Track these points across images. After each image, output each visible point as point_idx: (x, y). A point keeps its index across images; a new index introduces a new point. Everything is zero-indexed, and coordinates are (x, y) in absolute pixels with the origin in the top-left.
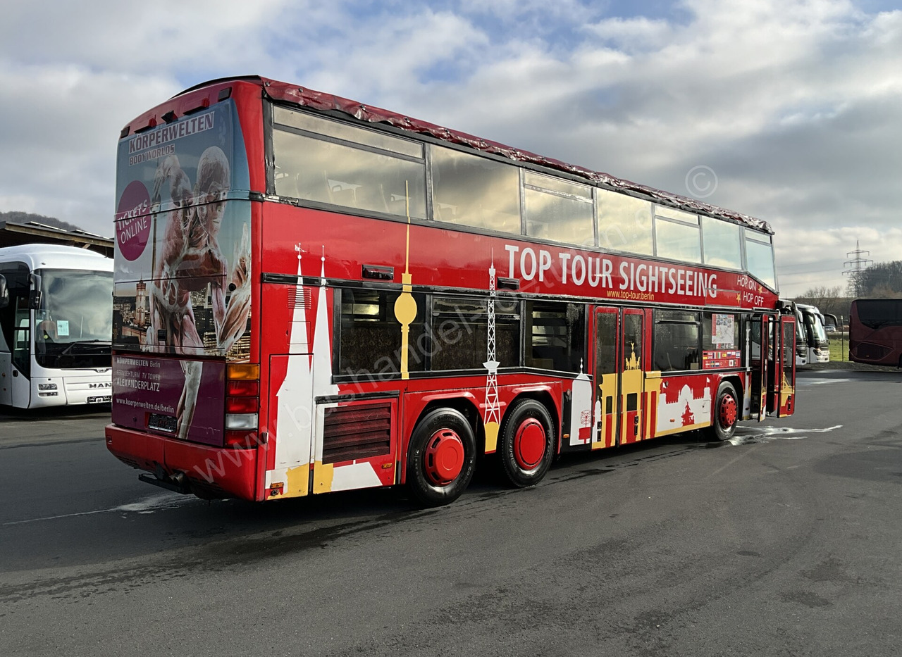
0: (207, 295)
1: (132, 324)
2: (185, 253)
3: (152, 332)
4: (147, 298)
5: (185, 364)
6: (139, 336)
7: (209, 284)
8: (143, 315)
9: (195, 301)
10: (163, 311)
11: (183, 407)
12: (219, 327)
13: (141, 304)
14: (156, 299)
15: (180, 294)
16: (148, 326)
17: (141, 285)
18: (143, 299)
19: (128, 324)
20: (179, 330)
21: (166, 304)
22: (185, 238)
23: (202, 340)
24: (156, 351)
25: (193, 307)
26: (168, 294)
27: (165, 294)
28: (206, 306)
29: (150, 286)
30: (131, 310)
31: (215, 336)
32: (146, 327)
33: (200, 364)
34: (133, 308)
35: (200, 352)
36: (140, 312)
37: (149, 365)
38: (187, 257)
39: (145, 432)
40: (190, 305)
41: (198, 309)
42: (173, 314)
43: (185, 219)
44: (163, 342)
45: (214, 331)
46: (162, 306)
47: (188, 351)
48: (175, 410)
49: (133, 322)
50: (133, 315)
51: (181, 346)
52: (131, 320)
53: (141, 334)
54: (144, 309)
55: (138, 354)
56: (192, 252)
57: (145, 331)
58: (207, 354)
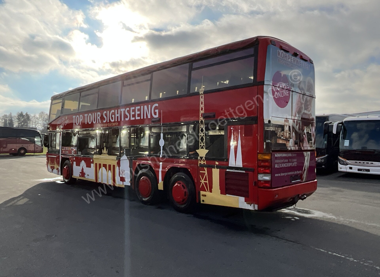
0: (310, 128)
1: (282, 138)
2: (303, 112)
3: (292, 141)
4: (289, 127)
5: (305, 153)
6: (286, 143)
7: (310, 125)
8: (288, 134)
9: (307, 130)
10: (296, 133)
11: (305, 170)
12: (313, 139)
13: (287, 128)
14: (293, 128)
15: (302, 127)
16: (290, 139)
17: (287, 120)
18: (288, 127)
19: (280, 138)
20: (302, 141)
21: (297, 130)
22: (303, 106)
23: (309, 144)
24: (295, 149)
25: (306, 132)
26: (298, 126)
27: (297, 126)
28: (310, 133)
29: (291, 122)
30: (282, 131)
31: (312, 143)
32: (289, 139)
33: (309, 153)
34: (283, 130)
35: (309, 148)
36: (286, 132)
37: (292, 155)
38: (304, 113)
39: (291, 185)
40: (305, 131)
41: (308, 133)
42: (300, 134)
43: (303, 99)
44: (296, 146)
45: (312, 141)
46: (296, 131)
47: (306, 148)
48: (302, 171)
49: (283, 136)
50: (283, 133)
51: (303, 146)
52: (282, 136)
53: (287, 142)
54: (288, 131)
55: (287, 151)
56: (306, 112)
57: (289, 141)
58: (311, 149)
